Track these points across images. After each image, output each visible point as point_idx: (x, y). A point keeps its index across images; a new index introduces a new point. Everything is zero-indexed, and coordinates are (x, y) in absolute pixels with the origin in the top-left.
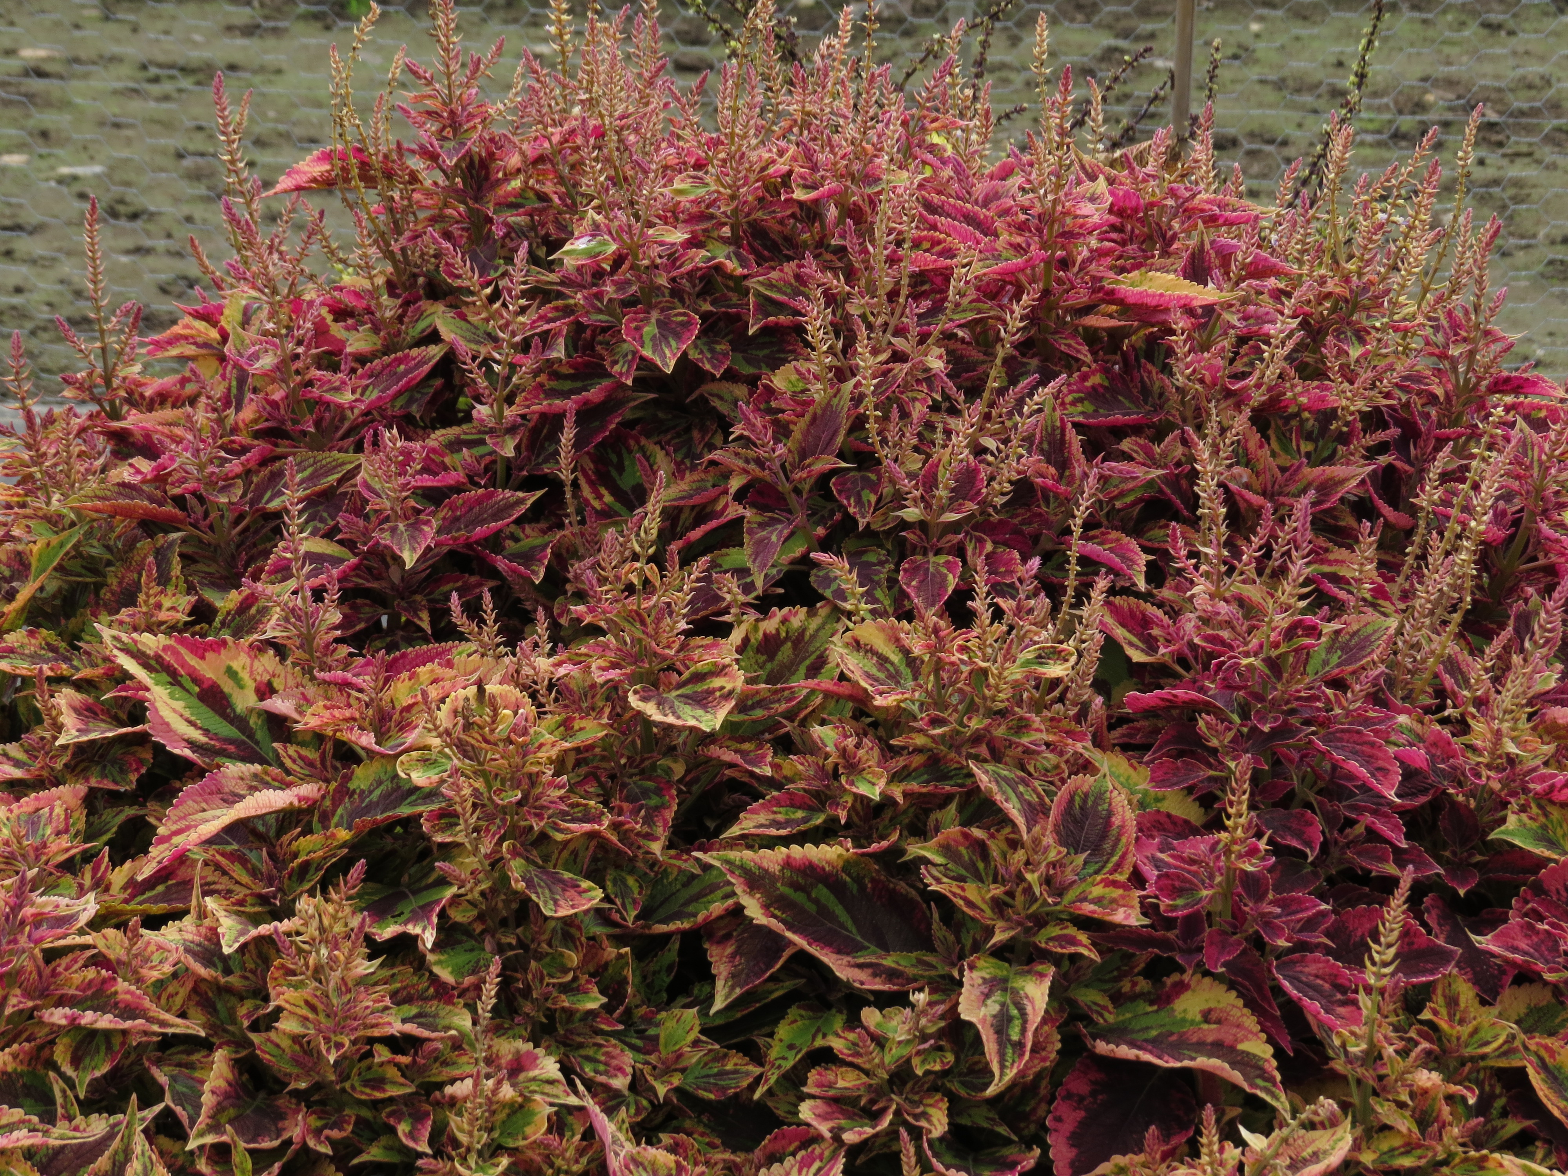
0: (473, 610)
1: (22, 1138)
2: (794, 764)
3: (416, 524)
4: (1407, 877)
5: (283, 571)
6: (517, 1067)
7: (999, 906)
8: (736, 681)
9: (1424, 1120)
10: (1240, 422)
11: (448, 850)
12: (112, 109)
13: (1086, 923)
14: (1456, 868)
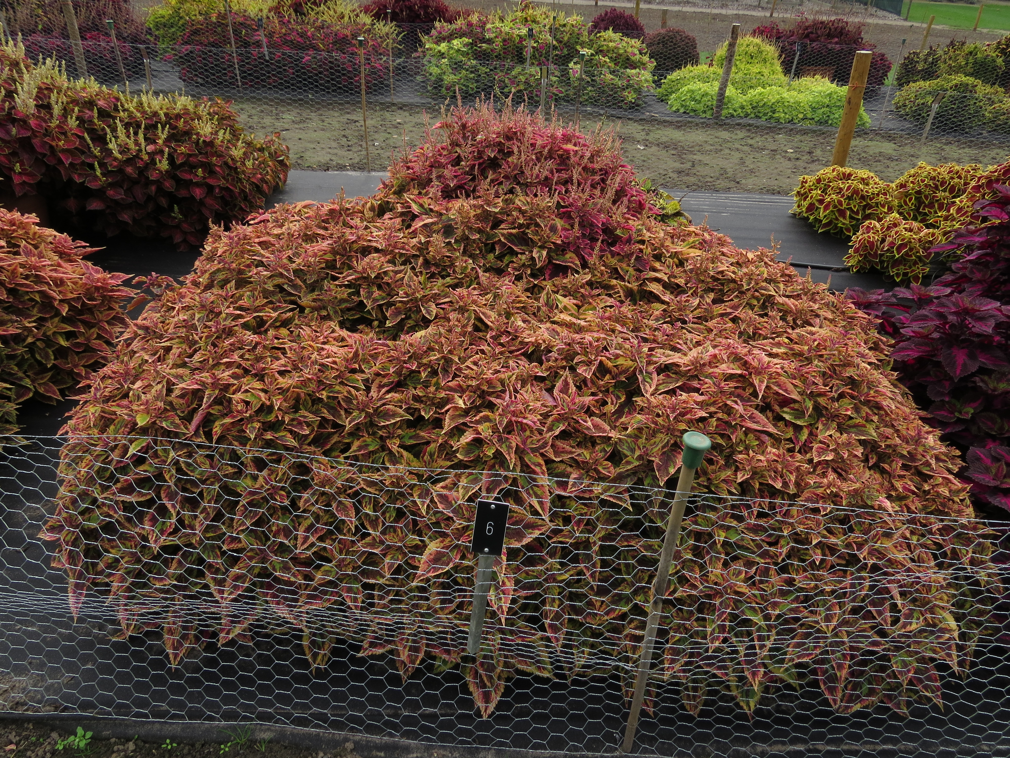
0: (461, 194)
1: (391, 268)
2: (510, 218)
3: (453, 180)
4: (601, 238)
5: (432, 187)
6: (466, 261)
7: (539, 240)
8: (501, 204)
9: (602, 274)
10: (580, 169)
11: (457, 228)
12: (411, 129)
13: (553, 243)
14: (609, 238)
